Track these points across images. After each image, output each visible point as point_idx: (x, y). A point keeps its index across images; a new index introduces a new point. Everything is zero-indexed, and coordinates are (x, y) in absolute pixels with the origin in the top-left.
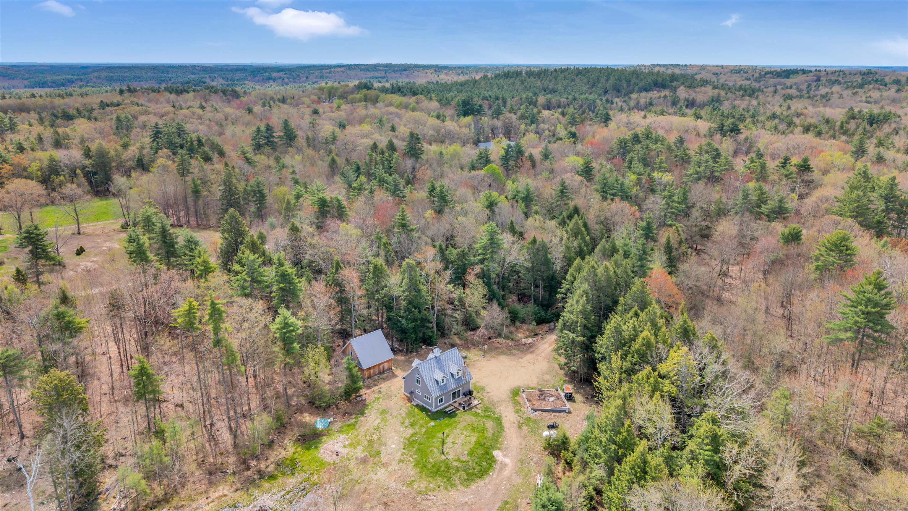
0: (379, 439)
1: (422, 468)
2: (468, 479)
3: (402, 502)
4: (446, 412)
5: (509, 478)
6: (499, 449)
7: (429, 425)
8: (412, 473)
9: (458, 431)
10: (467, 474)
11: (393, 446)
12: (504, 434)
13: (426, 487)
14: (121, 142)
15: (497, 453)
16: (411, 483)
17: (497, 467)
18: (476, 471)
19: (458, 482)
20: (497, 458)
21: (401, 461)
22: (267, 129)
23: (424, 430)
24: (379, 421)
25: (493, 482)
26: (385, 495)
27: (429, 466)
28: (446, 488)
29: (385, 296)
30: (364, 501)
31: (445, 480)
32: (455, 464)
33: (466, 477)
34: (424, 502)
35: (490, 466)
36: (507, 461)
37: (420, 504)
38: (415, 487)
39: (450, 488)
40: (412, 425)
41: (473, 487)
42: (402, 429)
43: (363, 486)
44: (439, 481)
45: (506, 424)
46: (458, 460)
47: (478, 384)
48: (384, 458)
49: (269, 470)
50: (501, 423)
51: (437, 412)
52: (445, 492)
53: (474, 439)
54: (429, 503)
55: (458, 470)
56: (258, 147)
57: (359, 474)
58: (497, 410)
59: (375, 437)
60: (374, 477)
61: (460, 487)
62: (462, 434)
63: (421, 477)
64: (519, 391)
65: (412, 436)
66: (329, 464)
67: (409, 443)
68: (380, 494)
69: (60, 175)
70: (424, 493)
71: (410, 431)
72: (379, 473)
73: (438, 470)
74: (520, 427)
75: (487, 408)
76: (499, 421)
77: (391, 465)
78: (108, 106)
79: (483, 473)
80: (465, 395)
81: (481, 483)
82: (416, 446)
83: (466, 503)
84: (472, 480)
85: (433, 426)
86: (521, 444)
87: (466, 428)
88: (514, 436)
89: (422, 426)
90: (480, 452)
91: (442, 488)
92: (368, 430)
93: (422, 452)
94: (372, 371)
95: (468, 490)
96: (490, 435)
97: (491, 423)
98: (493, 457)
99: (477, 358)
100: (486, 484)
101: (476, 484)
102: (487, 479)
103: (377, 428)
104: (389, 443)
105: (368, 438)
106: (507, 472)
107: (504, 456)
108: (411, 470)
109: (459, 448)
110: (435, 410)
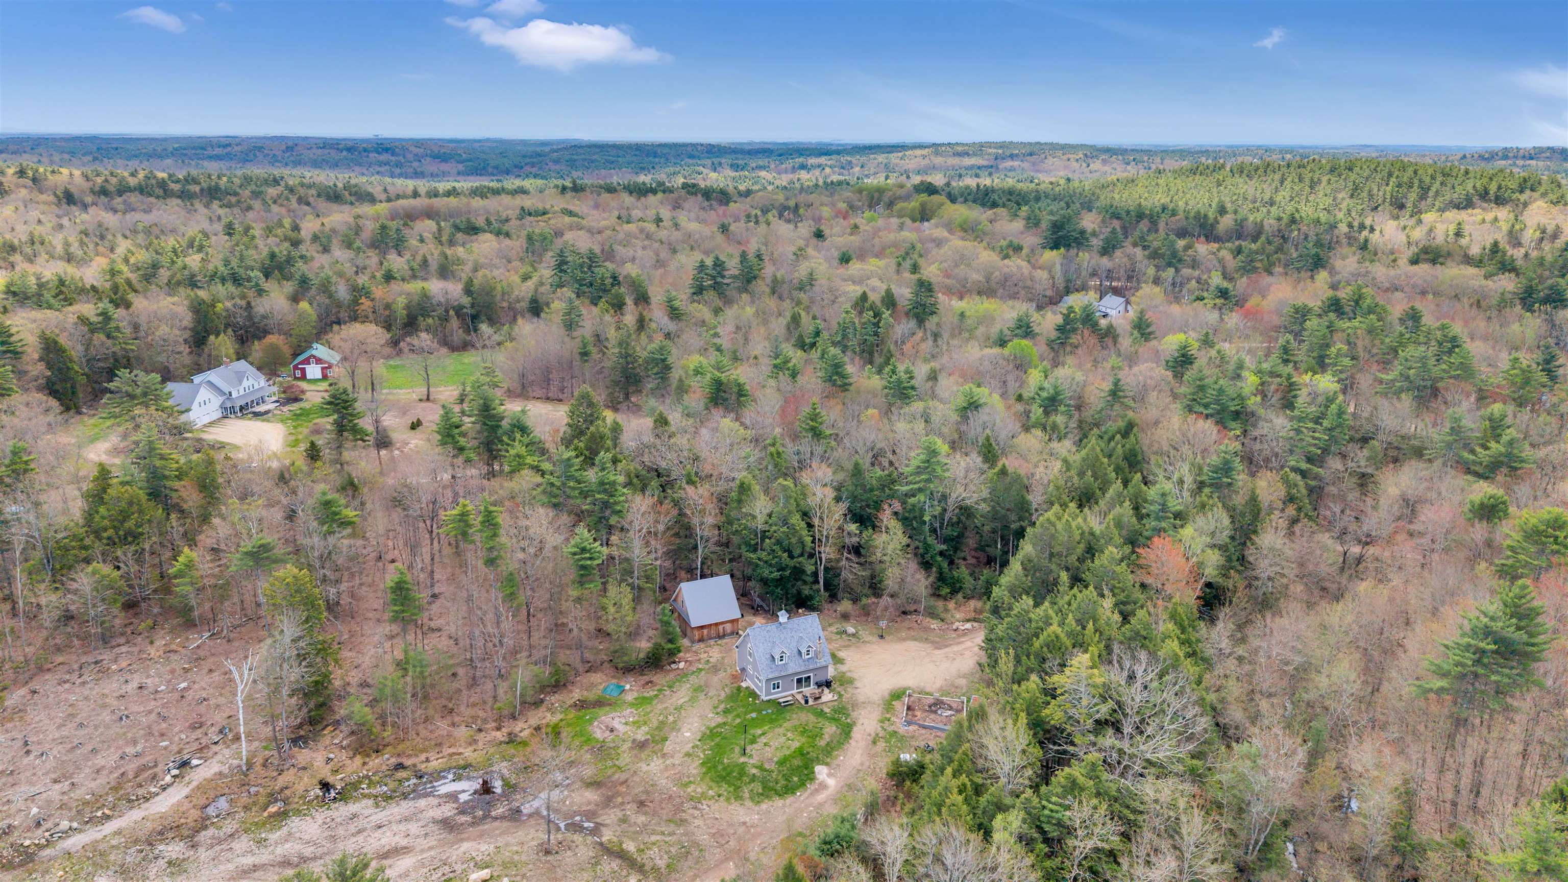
0: (675, 722)
1: (709, 769)
2: (762, 794)
3: (663, 805)
4: (779, 703)
5: (821, 805)
6: (827, 764)
7: (748, 717)
8: (694, 772)
9: (781, 730)
10: (764, 788)
11: (687, 734)
12: (846, 746)
13: (703, 793)
14: (522, 271)
15: (821, 771)
16: (686, 785)
17: (811, 787)
18: (778, 787)
19: (747, 795)
20: (818, 776)
21: (688, 755)
22: (715, 265)
23: (738, 721)
24: (686, 699)
25: (796, 805)
26: (647, 792)
27: (720, 767)
28: (728, 800)
29: (745, 529)
30: (618, 794)
31: (731, 789)
32: (754, 771)
33: (760, 791)
34: (691, 811)
35: (802, 784)
36: (831, 782)
37: (684, 811)
38: (689, 790)
39: (733, 800)
40: (726, 711)
41: (764, 806)
42: (711, 715)
43: (623, 777)
44: (724, 788)
45: (857, 733)
46: (761, 768)
47: (848, 674)
48: (668, 747)
49: (522, 734)
50: (850, 732)
51: (769, 701)
52: (725, 804)
53: (796, 745)
54: (696, 813)
55: (753, 778)
56: (699, 290)
57: (628, 760)
58: (854, 714)
59: (671, 718)
60: (645, 768)
61: (749, 803)
62: (785, 735)
63: (702, 780)
64: (904, 693)
65: (719, 726)
66: (597, 741)
67: (711, 734)
68: (641, 789)
69: (429, 316)
70: (696, 800)
71: (720, 720)
72: (652, 764)
73: (728, 774)
74: (874, 742)
75: (844, 708)
76: (846, 731)
77: (672, 757)
78: (530, 214)
79: (789, 790)
80: (819, 685)
81: (779, 802)
82: (717, 740)
83: (744, 823)
84: (767, 797)
85: (753, 719)
86: (862, 764)
87: (794, 729)
88: (860, 752)
89: (738, 716)
90: (797, 762)
91: (722, 799)
92: (666, 708)
93: (719, 750)
94: (705, 631)
95: (757, 808)
96: (823, 743)
97: (834, 728)
98: (813, 773)
99: (870, 638)
100: (784, 806)
101: (771, 803)
102: (790, 799)
103: (679, 709)
104: (684, 730)
105: (661, 718)
106: (821, 797)
107: (830, 775)
108: (694, 768)
109: (768, 753)
110: (765, 699)
